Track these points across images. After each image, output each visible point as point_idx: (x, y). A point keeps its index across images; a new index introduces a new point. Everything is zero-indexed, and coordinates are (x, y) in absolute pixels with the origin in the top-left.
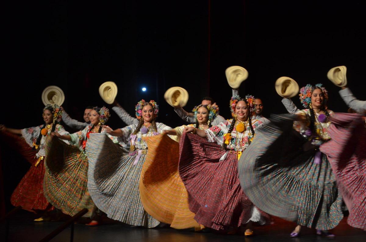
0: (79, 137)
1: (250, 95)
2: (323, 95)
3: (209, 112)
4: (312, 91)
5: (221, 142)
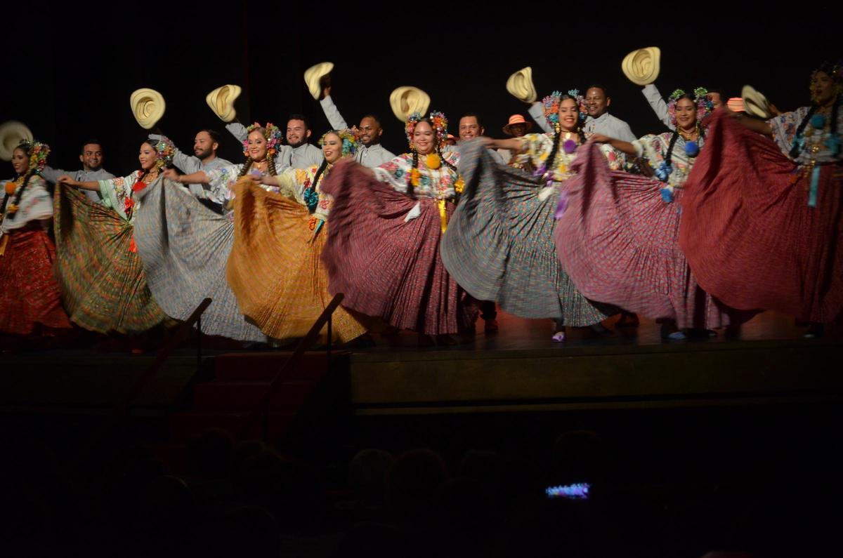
0: (116, 189)
1: (437, 112)
2: (577, 108)
3: (342, 140)
4: (560, 103)
5: (401, 186)
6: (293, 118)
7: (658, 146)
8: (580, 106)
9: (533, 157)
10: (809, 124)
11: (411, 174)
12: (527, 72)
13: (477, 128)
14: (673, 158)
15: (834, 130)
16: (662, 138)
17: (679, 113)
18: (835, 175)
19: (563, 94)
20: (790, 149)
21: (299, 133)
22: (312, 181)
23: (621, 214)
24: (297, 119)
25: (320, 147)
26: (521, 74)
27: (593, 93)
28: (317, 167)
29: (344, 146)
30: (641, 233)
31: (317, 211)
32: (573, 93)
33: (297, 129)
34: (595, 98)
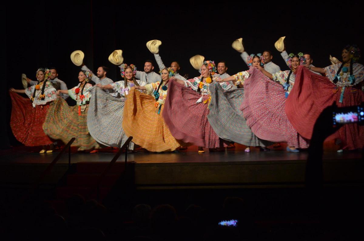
2: (260, 61)
3: (169, 72)
4: (253, 59)
5: (195, 88)
6: (147, 61)
7: (283, 76)
8: (261, 60)
9: (241, 82)
10: (341, 71)
11: (199, 84)
12: (241, 40)
13: (224, 68)
14: (290, 81)
15: (351, 74)
16: (285, 73)
17: (293, 63)
18: (351, 91)
19: (255, 55)
20: (333, 79)
21: (149, 68)
22: (157, 88)
23: (267, 96)
24: (148, 62)
25: (159, 74)
26: (238, 40)
27: (266, 53)
28: (159, 83)
29: (170, 75)
30: (273, 105)
31: (159, 100)
32: (259, 55)
33: (148, 66)
34: (266, 56)
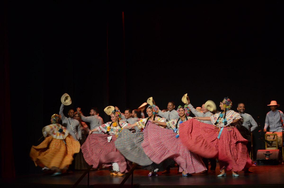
7: (173, 123)
15: (225, 118)
16: (175, 121)
27: (170, 104)
34: (170, 106)
